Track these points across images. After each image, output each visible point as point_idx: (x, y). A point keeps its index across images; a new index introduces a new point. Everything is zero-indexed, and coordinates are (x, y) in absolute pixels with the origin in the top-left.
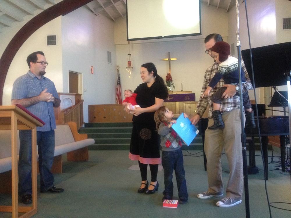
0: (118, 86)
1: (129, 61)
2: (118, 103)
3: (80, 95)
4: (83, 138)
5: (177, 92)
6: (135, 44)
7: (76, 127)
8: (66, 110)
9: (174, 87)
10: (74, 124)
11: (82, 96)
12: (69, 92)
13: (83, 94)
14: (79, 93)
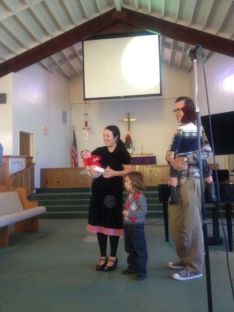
0: (74, 149)
1: (85, 122)
2: (74, 167)
3: (32, 158)
4: (33, 206)
5: (137, 155)
6: (92, 103)
7: (26, 194)
8: (16, 174)
9: (134, 149)
10: (23, 190)
11: (33, 158)
12: (19, 154)
13: (35, 157)
14: (30, 156)
